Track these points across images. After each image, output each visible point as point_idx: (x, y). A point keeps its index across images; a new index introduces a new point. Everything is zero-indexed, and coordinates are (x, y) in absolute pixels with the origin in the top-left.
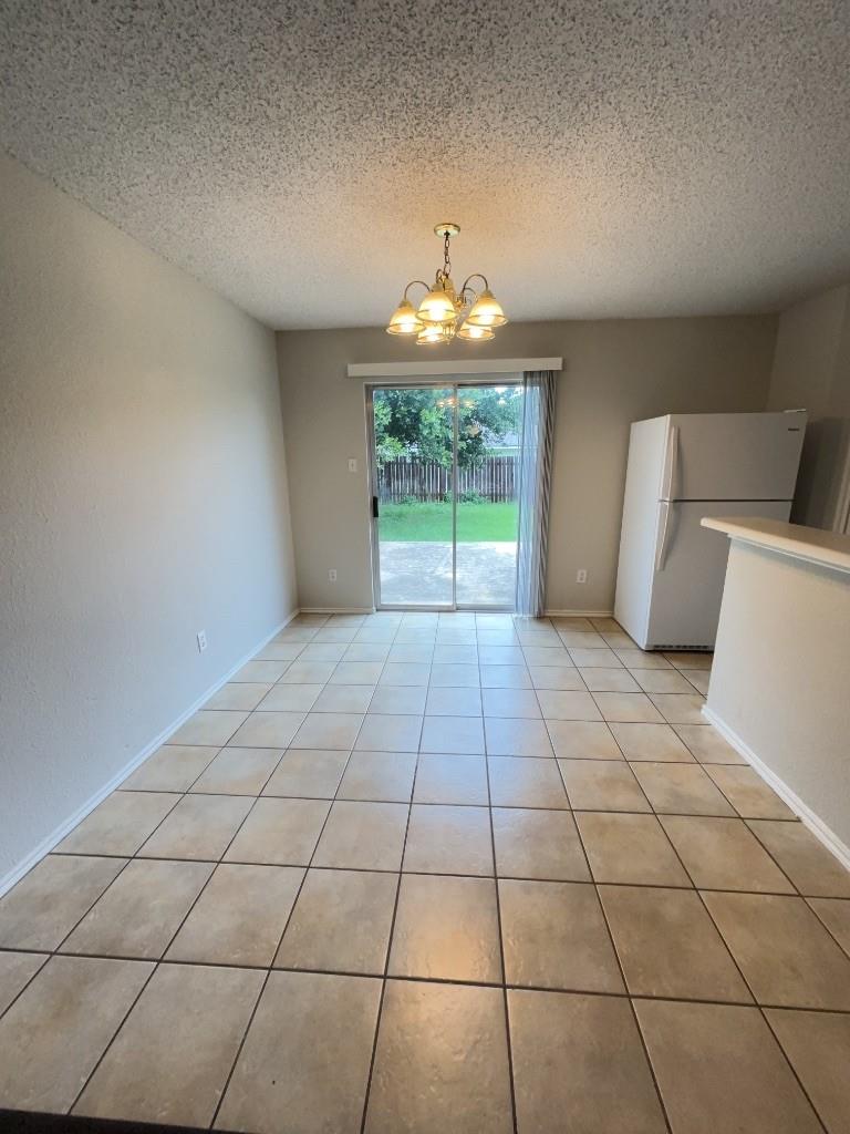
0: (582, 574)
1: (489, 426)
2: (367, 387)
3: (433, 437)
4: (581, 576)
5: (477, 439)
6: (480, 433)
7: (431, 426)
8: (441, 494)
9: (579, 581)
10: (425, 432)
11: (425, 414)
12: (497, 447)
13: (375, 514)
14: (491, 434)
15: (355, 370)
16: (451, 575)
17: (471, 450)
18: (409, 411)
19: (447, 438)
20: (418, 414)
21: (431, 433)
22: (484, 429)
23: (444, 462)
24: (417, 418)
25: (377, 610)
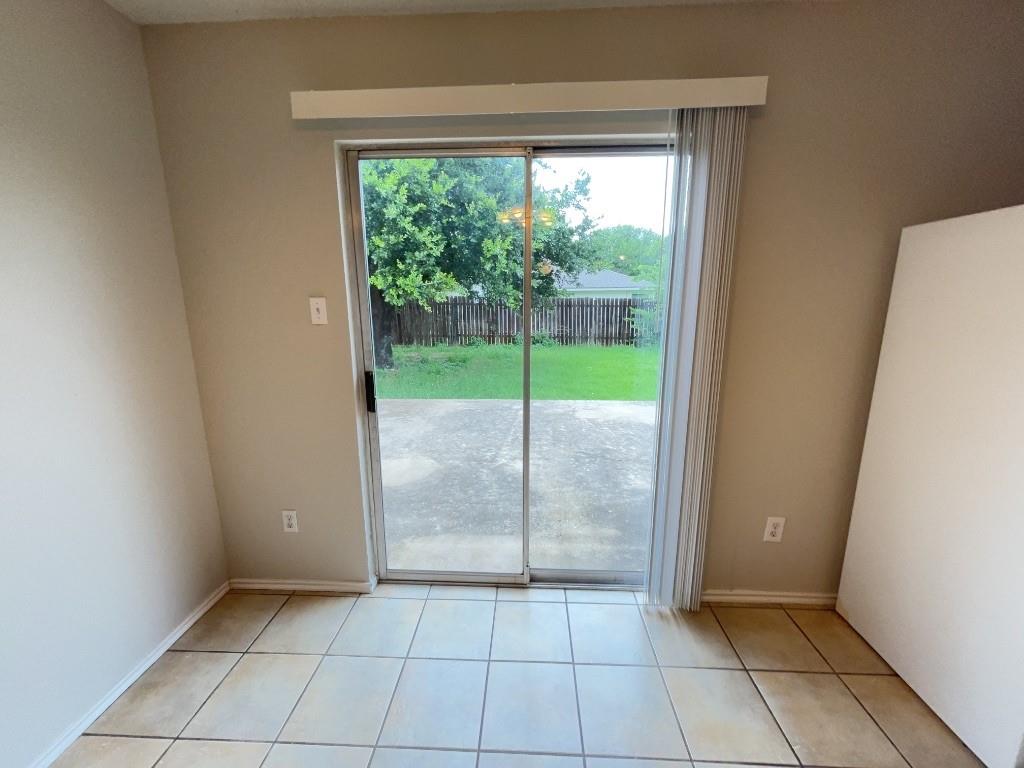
0: (775, 526)
1: (561, 265)
2: (346, 151)
3: (498, 272)
4: (773, 528)
5: (548, 279)
6: (551, 274)
7: (495, 258)
8: (509, 336)
9: (767, 537)
10: (488, 267)
11: (487, 243)
12: (571, 288)
13: (371, 406)
14: (563, 274)
15: (309, 104)
16: (519, 465)
17: (541, 290)
18: (468, 241)
19: (515, 275)
20: (479, 244)
21: (494, 268)
22: (556, 268)
23: (511, 303)
24: (477, 250)
25: (380, 581)
